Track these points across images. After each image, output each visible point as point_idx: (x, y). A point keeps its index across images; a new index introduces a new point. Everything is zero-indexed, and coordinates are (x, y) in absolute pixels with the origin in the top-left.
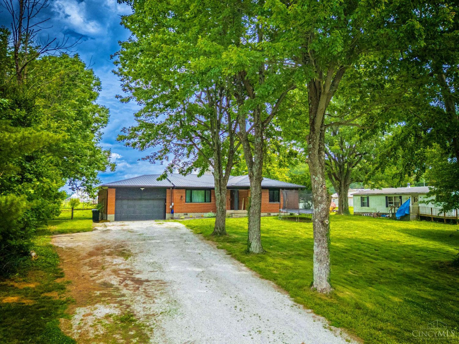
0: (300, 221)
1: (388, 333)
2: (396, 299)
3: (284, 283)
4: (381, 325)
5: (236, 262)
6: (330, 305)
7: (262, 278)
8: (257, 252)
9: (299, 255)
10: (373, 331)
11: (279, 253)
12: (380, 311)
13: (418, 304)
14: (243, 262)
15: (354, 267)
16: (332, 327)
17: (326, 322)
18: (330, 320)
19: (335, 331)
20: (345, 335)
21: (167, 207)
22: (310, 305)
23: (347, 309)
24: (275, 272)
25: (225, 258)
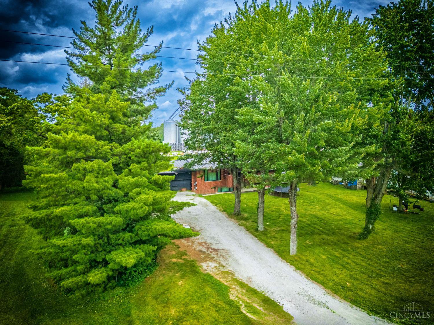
0: (282, 197)
1: (316, 272)
2: (324, 257)
3: (277, 250)
4: (314, 269)
5: (252, 236)
6: (296, 261)
7: (267, 247)
8: (262, 230)
9: (283, 230)
10: (310, 271)
11: (272, 229)
12: (316, 263)
13: (332, 259)
14: (256, 237)
15: (310, 238)
16: (297, 270)
17: (294, 268)
18: (296, 267)
19: (297, 272)
20: (301, 273)
21: (192, 185)
22: (289, 261)
23: (303, 262)
24: (272, 243)
25: (246, 233)
